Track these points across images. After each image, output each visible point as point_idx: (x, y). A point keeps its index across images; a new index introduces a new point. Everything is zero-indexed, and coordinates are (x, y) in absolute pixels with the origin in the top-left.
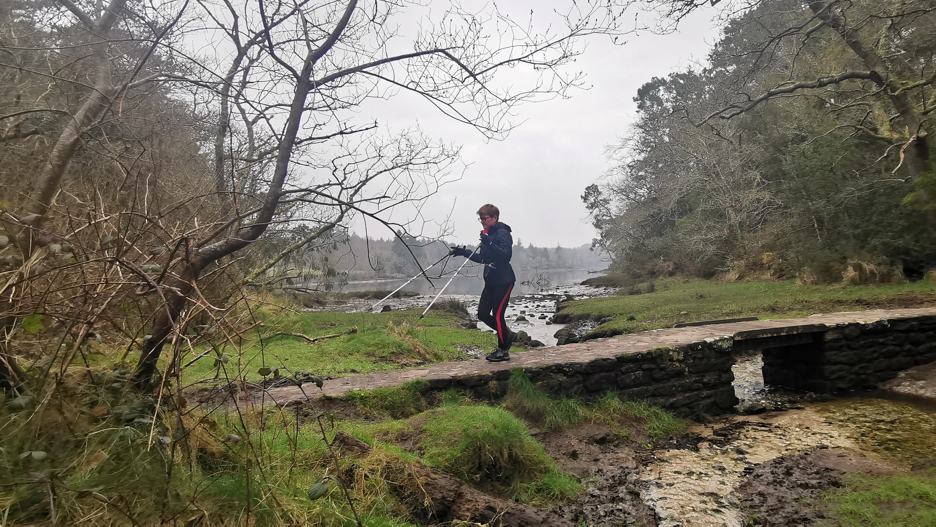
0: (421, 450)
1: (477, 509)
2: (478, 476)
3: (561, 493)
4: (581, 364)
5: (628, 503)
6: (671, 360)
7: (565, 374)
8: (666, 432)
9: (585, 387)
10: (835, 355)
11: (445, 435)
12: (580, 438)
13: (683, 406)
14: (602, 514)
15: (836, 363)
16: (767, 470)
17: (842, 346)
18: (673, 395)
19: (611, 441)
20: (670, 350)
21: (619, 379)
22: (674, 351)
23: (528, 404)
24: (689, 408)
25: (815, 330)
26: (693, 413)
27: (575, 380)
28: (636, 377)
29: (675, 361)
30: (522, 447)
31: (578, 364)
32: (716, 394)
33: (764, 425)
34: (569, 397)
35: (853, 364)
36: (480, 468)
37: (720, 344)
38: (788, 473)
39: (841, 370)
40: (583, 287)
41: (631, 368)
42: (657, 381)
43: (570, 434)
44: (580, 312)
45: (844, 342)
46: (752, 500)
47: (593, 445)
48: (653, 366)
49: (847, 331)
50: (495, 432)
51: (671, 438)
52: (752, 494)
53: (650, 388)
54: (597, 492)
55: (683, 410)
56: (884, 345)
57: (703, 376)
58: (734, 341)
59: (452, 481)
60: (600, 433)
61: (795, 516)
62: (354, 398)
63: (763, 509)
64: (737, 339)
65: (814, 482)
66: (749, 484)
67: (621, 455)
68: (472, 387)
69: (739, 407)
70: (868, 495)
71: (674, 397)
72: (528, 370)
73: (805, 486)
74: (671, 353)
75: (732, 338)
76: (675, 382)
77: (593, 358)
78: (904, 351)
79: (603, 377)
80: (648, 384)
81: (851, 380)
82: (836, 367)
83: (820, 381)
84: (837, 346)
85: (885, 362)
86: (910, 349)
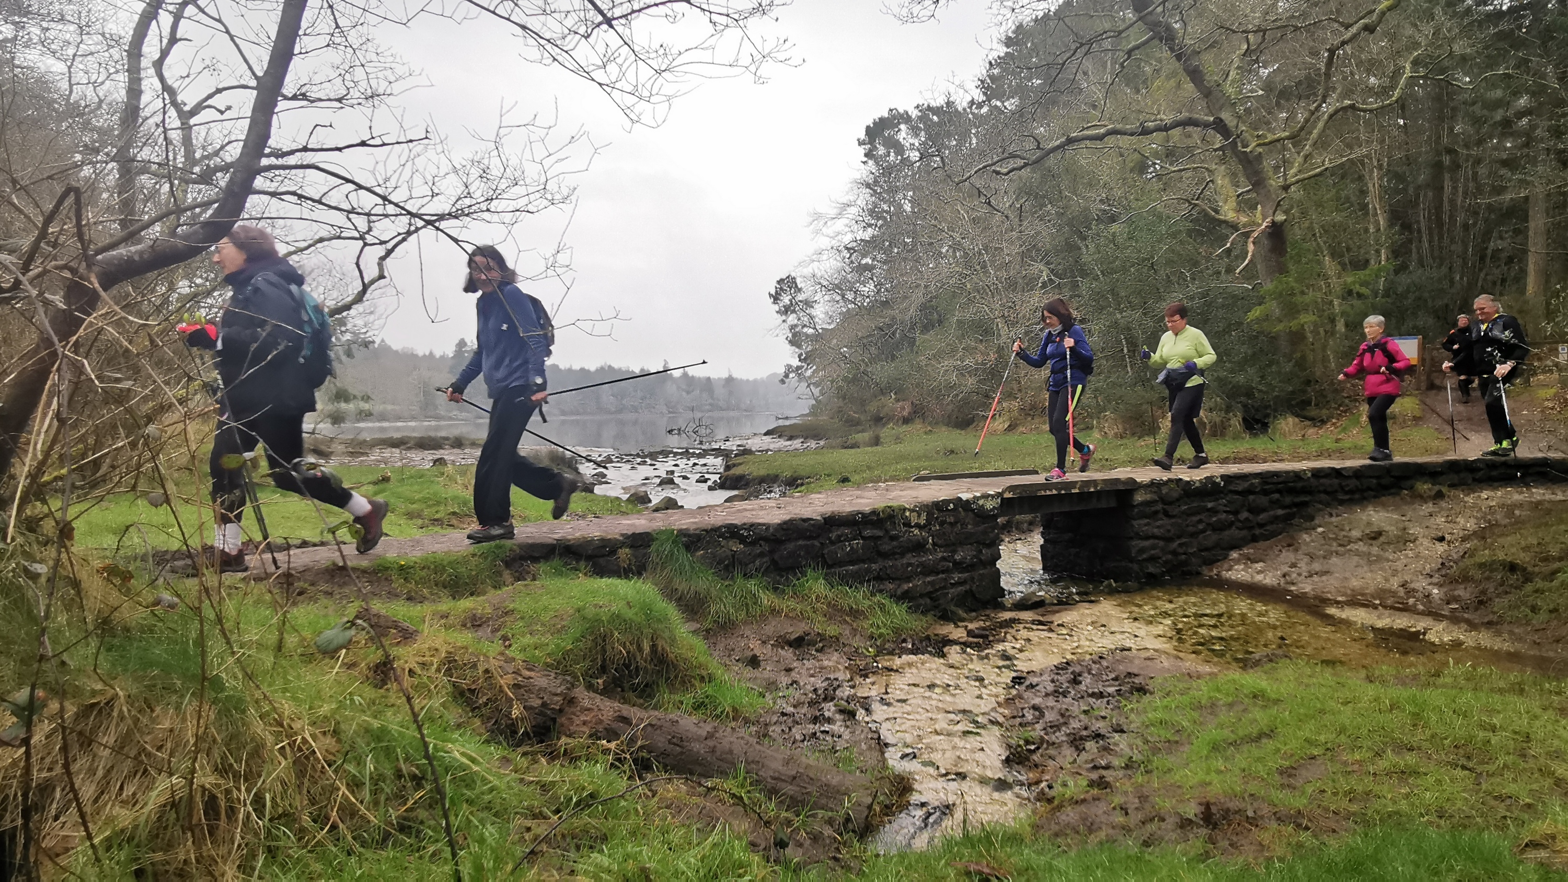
0: (505, 641)
1: (601, 721)
2: (600, 681)
3: (735, 710)
4: (768, 526)
5: (839, 723)
6: (908, 524)
7: (742, 540)
8: (897, 631)
9: (774, 562)
10: (1147, 524)
11: (545, 617)
12: (764, 638)
13: (922, 596)
14: (798, 737)
15: (1147, 538)
16: (1046, 677)
17: (1156, 512)
18: (908, 579)
19: (812, 643)
20: (905, 509)
21: (826, 551)
22: (912, 511)
23: (681, 585)
24: (931, 599)
25: (1121, 487)
26: (936, 607)
27: (757, 551)
28: (852, 548)
29: (913, 526)
30: (673, 640)
31: (764, 524)
32: (973, 579)
33: (1041, 623)
34: (746, 576)
35: (1169, 540)
36: (603, 669)
37: (981, 502)
38: (1075, 681)
39: (1154, 547)
40: (767, 439)
41: (846, 534)
42: (885, 555)
43: (747, 633)
44: (763, 472)
45: (1159, 507)
46: (1023, 716)
47: (783, 648)
48: (879, 533)
49: (1165, 490)
50: (629, 614)
51: (904, 641)
52: (1022, 709)
53: (874, 566)
54: (790, 709)
55: (922, 601)
56: (1214, 511)
57: (954, 552)
58: (1003, 499)
59: (558, 681)
60: (796, 630)
61: (1084, 733)
62: (387, 569)
63: (1038, 727)
64: (1007, 495)
65: (1111, 690)
66: (1020, 696)
67: (826, 663)
68: (589, 558)
69: (1008, 600)
70: (1186, 699)
71: (910, 581)
72: (682, 533)
73: (1101, 695)
74: (907, 514)
75: (999, 495)
76: (910, 558)
77: (787, 517)
78: (1240, 521)
79: (801, 547)
80: (871, 560)
81: (1166, 562)
82: (1147, 543)
83: (1123, 564)
84: (1149, 512)
85: (1212, 537)
86: (1247, 519)
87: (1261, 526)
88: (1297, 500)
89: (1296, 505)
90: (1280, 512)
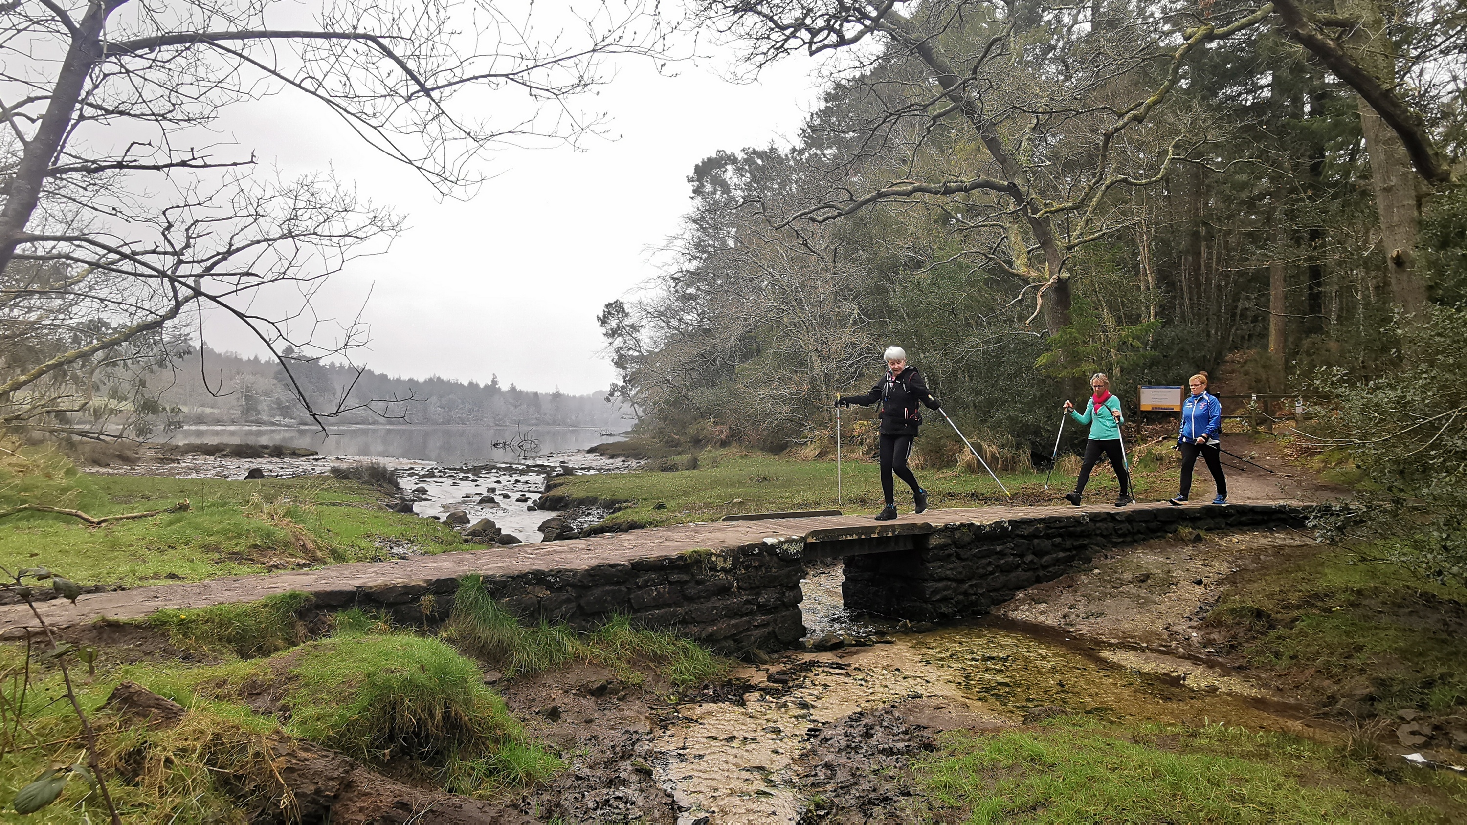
0: (285, 712)
1: (379, 808)
2: (387, 751)
3: (528, 774)
4: (575, 572)
5: (633, 787)
6: (713, 569)
7: (549, 586)
8: (699, 677)
9: (580, 607)
10: (941, 567)
11: (333, 683)
12: (566, 687)
13: (726, 638)
14: (591, 805)
15: (941, 579)
16: (840, 730)
17: (950, 555)
18: (713, 622)
19: (615, 692)
20: (712, 554)
21: (632, 596)
22: (717, 556)
23: (484, 633)
24: (735, 641)
25: (917, 532)
26: (739, 649)
27: (564, 596)
28: (659, 593)
29: (718, 571)
30: (467, 703)
31: (571, 571)
32: (775, 620)
33: (839, 666)
34: (552, 623)
35: (961, 581)
36: (391, 738)
37: (785, 547)
38: (868, 735)
40: (590, 456)
41: (653, 580)
42: (690, 599)
43: (550, 681)
44: (582, 494)
45: (952, 550)
46: (816, 775)
47: (585, 697)
48: (685, 577)
49: (957, 535)
50: (422, 678)
51: (706, 687)
52: (816, 767)
53: (679, 610)
54: (587, 771)
55: (725, 644)
56: (1002, 554)
57: (758, 594)
58: (806, 544)
59: (337, 762)
60: (597, 679)
61: (872, 795)
63: (829, 787)
64: (811, 540)
65: (901, 745)
66: (814, 752)
67: (627, 713)
68: (390, 605)
69: (808, 640)
70: (968, 760)
71: (714, 625)
72: (488, 579)
73: (890, 752)
74: (714, 559)
75: (803, 539)
76: (717, 602)
77: (594, 563)
78: (1025, 563)
79: (608, 593)
80: (677, 604)
81: (957, 602)
82: (940, 585)
83: (918, 604)
84: (943, 555)
85: (1000, 579)
86: (1032, 561)
87: (1044, 568)
88: (1076, 543)
89: (1075, 548)
90: (1061, 555)
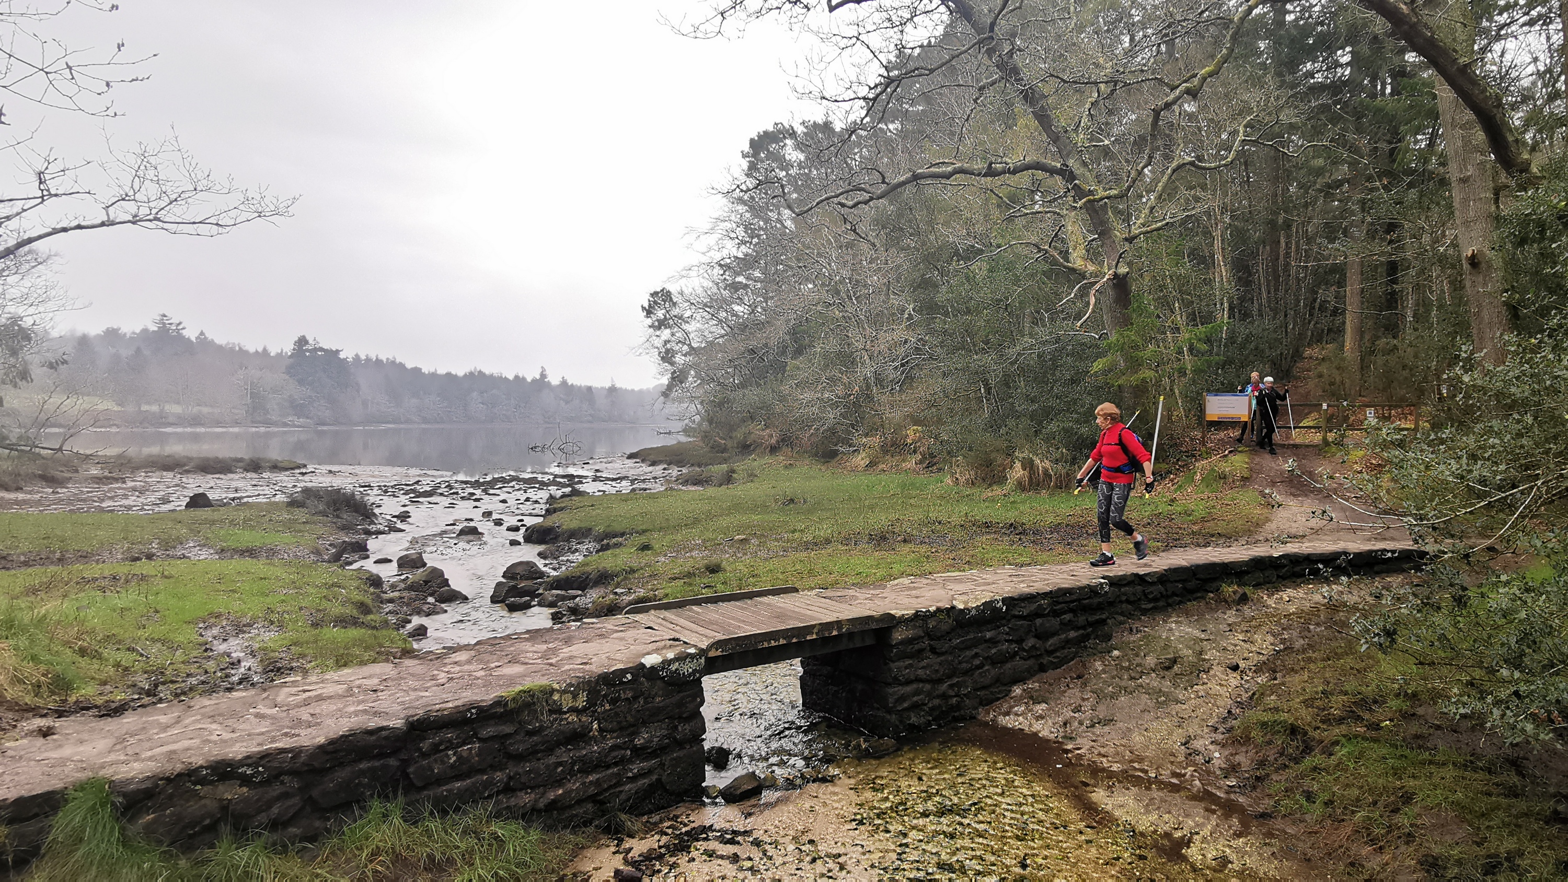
6: (557, 710)
10: (909, 667)
13: (580, 802)
15: (908, 682)
17: (921, 651)
18: (559, 783)
20: (553, 691)
21: (410, 770)
22: (564, 692)
24: (594, 805)
25: (874, 626)
26: (600, 816)
28: (459, 757)
29: (565, 713)
32: (662, 765)
35: (940, 681)
37: (674, 667)
39: (917, 693)
41: (450, 741)
42: (520, 758)
44: (574, 525)
45: (925, 644)
48: (508, 729)
49: (931, 624)
53: (498, 776)
56: (993, 642)
57: (636, 734)
58: (707, 659)
64: (712, 654)
71: (560, 788)
74: (556, 697)
75: (702, 652)
76: (564, 755)
78: (1024, 650)
79: (363, 773)
80: (494, 768)
81: (932, 709)
82: (909, 689)
83: (880, 714)
84: (911, 649)
85: (992, 672)
86: (1033, 647)
87: (1050, 653)
88: (1092, 618)
89: (1091, 624)
90: (1072, 634)
